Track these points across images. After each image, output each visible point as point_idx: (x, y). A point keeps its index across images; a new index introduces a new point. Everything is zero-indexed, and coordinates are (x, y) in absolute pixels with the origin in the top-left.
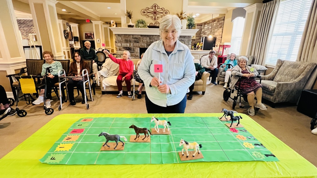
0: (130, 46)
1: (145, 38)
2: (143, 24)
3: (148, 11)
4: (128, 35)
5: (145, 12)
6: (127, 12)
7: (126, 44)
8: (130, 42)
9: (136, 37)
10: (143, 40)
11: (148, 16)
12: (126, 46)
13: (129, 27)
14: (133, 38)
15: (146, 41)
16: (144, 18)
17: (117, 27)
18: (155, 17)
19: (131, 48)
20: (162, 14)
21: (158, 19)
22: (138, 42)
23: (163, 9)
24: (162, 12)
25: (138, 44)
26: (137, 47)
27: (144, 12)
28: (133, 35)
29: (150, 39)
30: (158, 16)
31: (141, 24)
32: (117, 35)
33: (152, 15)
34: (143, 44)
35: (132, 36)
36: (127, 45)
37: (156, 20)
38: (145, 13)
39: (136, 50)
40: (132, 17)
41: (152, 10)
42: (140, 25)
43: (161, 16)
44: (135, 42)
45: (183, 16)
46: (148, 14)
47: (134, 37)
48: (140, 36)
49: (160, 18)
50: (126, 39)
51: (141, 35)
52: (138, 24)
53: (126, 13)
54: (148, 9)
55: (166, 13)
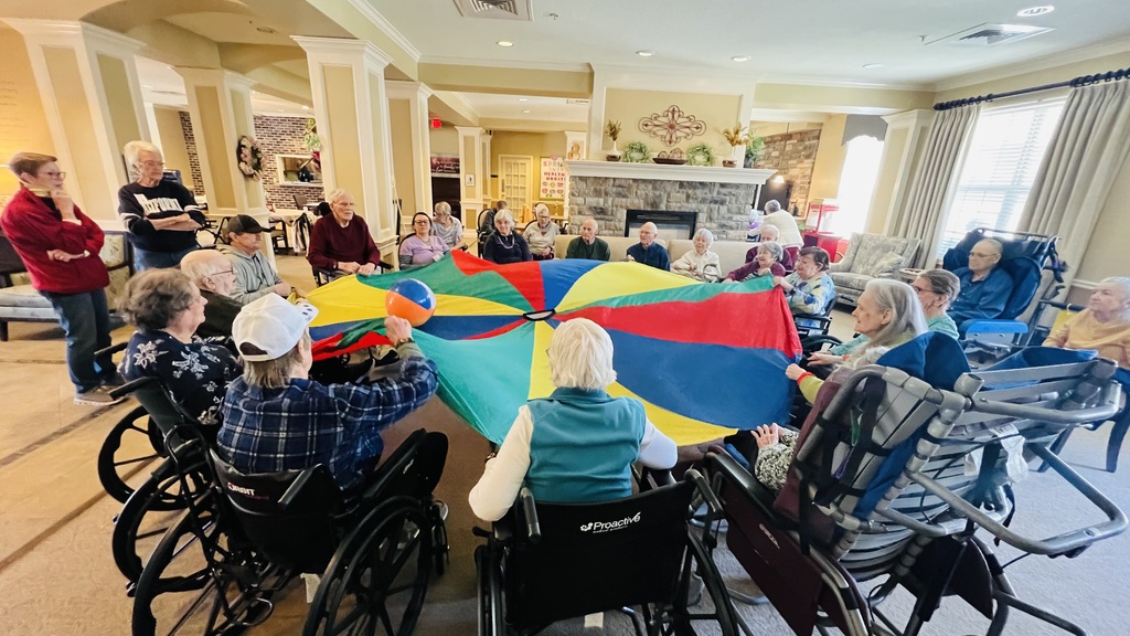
1: (642, 186)
2: (642, 152)
3: (656, 123)
4: (604, 180)
5: (649, 123)
6: (610, 125)
7: (595, 199)
8: (606, 194)
9: (623, 183)
10: (638, 192)
11: (654, 133)
12: (595, 205)
13: (607, 160)
14: (614, 186)
15: (644, 192)
16: (645, 139)
18: (671, 137)
19: (606, 209)
20: (687, 130)
21: (679, 141)
23: (692, 118)
24: (688, 124)
26: (621, 207)
27: (646, 125)
28: (614, 179)
29: (655, 188)
30: (678, 134)
31: (637, 152)
32: (577, 179)
33: (664, 133)
34: (636, 201)
35: (612, 181)
36: (598, 203)
37: (673, 145)
38: (649, 128)
39: (619, 215)
40: (619, 135)
41: (665, 120)
42: (636, 155)
43: (684, 135)
44: (619, 195)
45: (740, 136)
46: (656, 129)
47: (617, 182)
49: (683, 139)
50: (598, 187)
52: (630, 154)
53: (604, 127)
54: (656, 118)
55: (697, 128)
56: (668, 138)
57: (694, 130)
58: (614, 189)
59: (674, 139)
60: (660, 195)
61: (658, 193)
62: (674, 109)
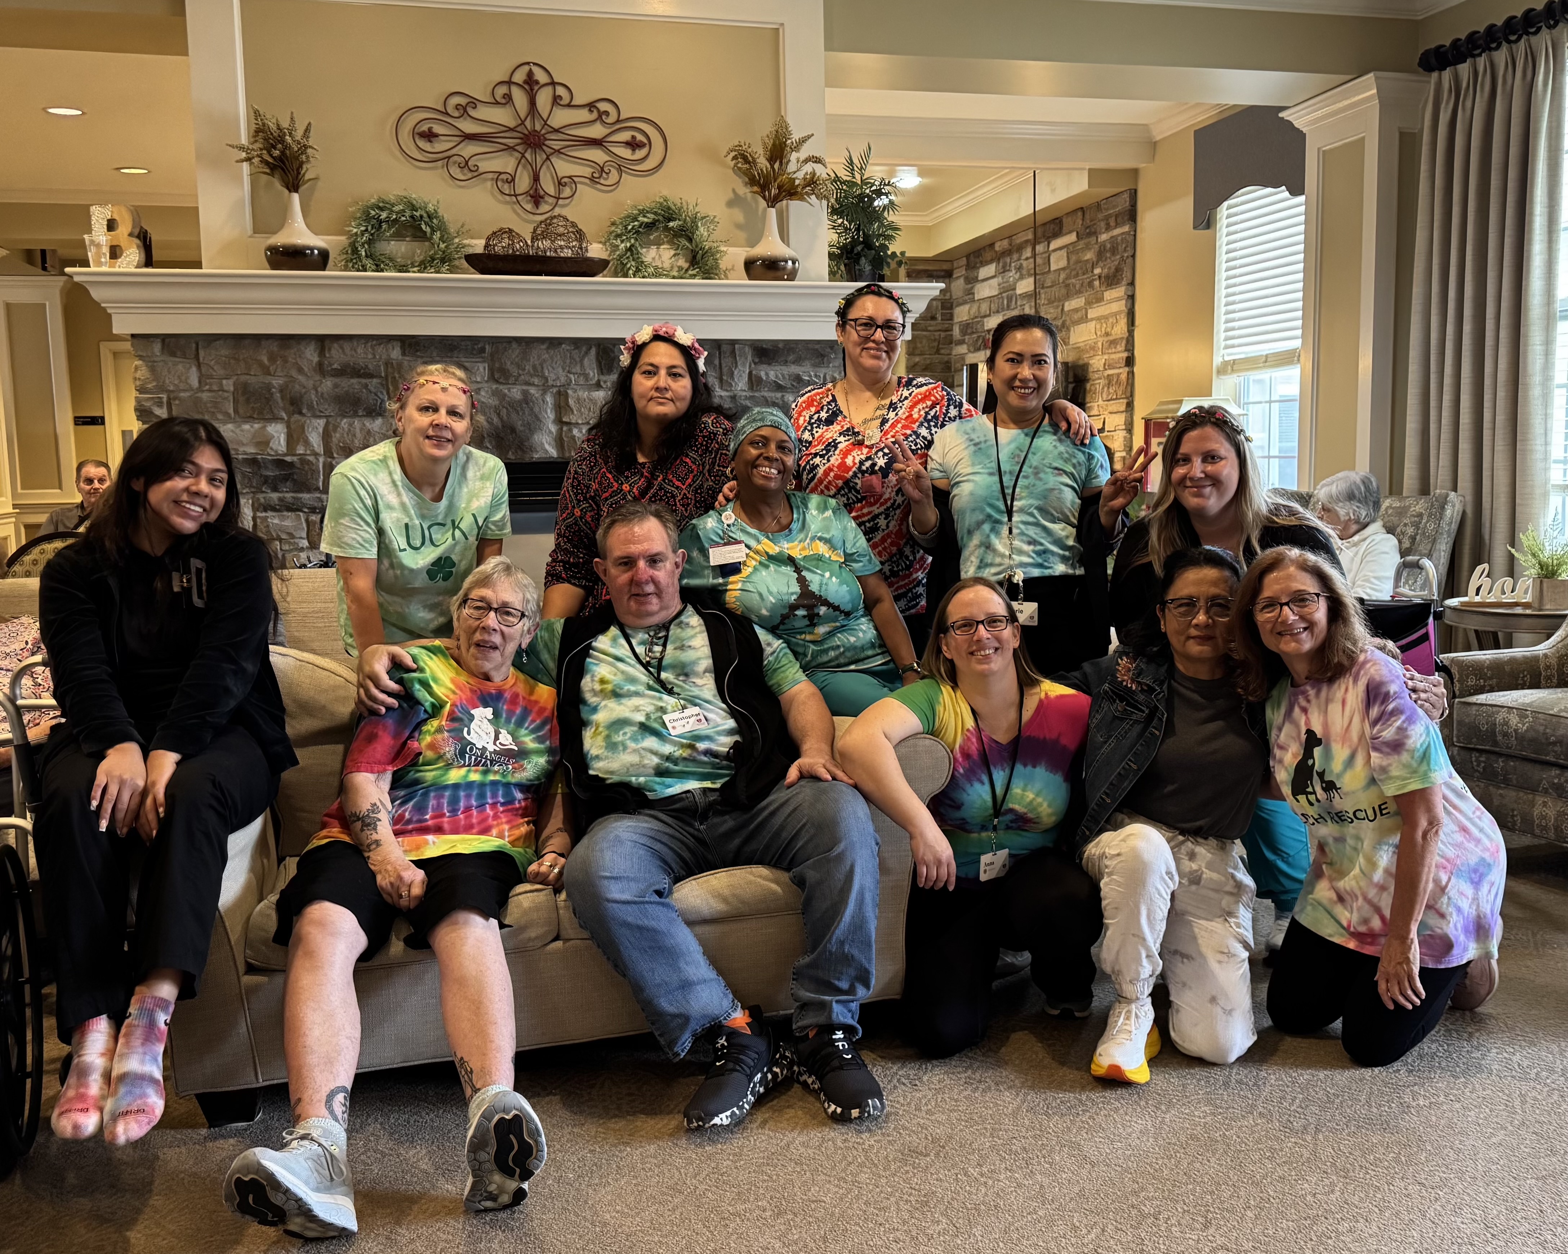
0: (300, 450)
2: (419, 235)
3: (469, 127)
4: (274, 347)
5: (438, 129)
6: (260, 131)
8: (296, 405)
9: (362, 355)
11: (465, 165)
13: (274, 266)
14: (321, 369)
16: (428, 188)
17: (149, 262)
18: (536, 178)
19: (303, 461)
20: (597, 155)
21: (567, 192)
22: (377, 411)
23: (603, 106)
24: (596, 131)
25: (374, 424)
27: (430, 136)
28: (322, 341)
29: (499, 375)
30: (563, 167)
31: (398, 236)
32: (157, 347)
33: (505, 163)
35: (311, 354)
36: (264, 442)
37: (544, 208)
38: (440, 146)
40: (310, 172)
41: (502, 116)
42: (397, 248)
43: (587, 171)
44: (351, 405)
45: (792, 167)
46: (469, 149)
47: (337, 356)
48: (396, 353)
49: (585, 191)
50: (255, 379)
51: (410, 344)
52: (370, 242)
53: (244, 140)
54: (463, 111)
55: (633, 145)
56: (523, 183)
57: (626, 153)
58: (328, 384)
59: (548, 185)
60: (526, 399)
61: (516, 393)
62: (530, 74)
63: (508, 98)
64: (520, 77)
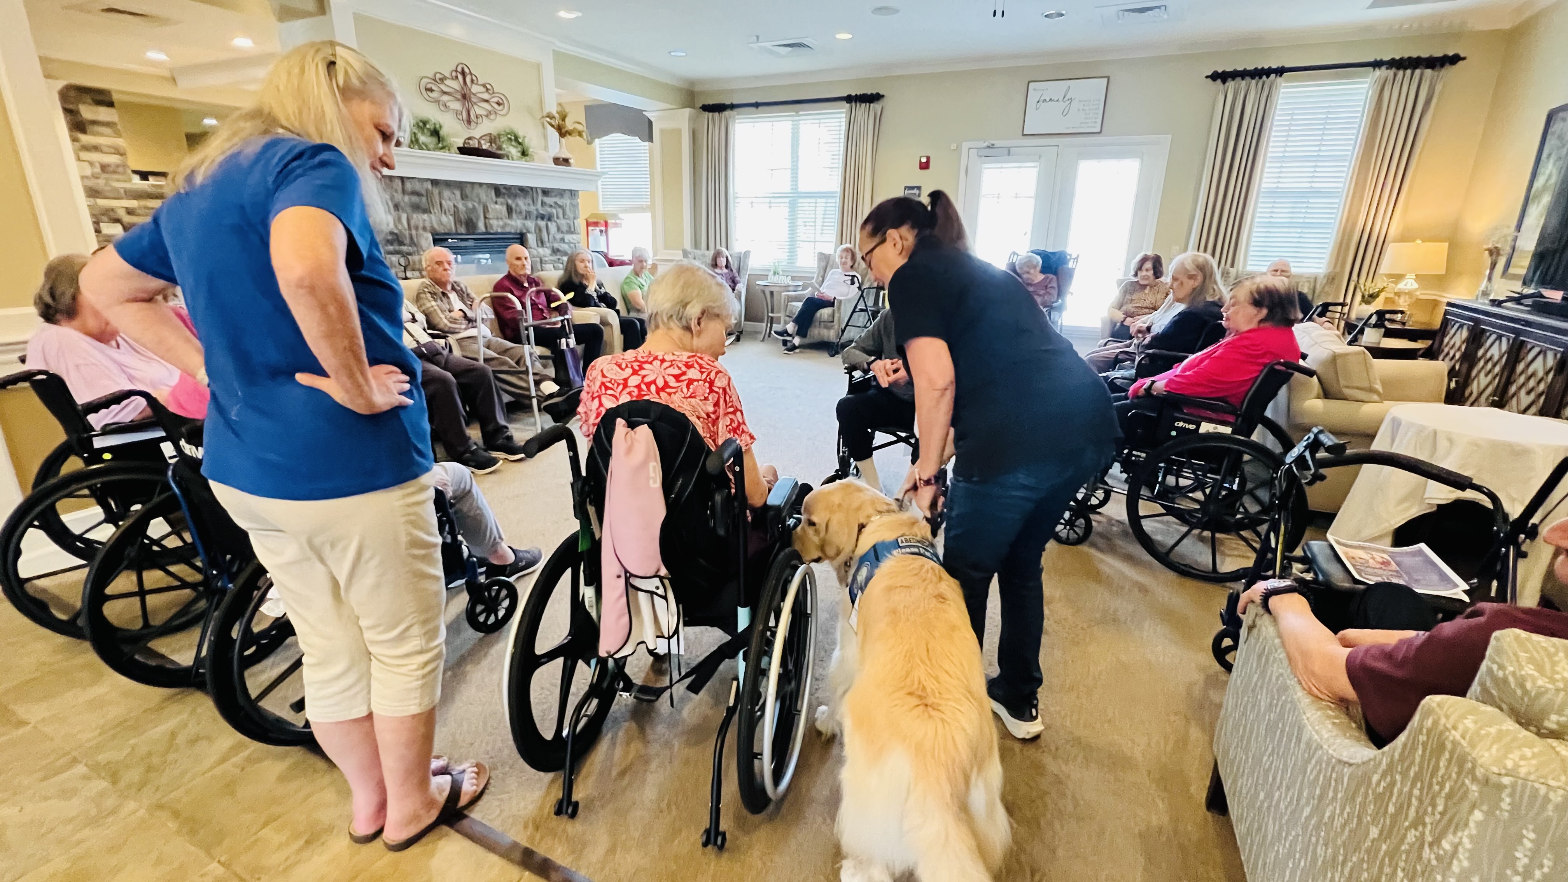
0: (401, 228)
1: (446, 192)
3: (444, 88)
5: (434, 88)
9: (418, 187)
10: (443, 202)
11: (445, 105)
14: (405, 191)
15: (450, 204)
16: (436, 115)
18: (469, 114)
19: (402, 232)
20: (488, 106)
22: (426, 211)
23: (489, 87)
24: (486, 96)
25: (425, 216)
26: (424, 229)
27: (431, 90)
29: (464, 197)
30: (477, 110)
33: (458, 106)
34: (443, 218)
38: (434, 95)
41: (455, 85)
42: (429, 139)
43: (485, 113)
44: (416, 208)
46: (445, 98)
48: (429, 185)
49: (484, 120)
51: (435, 182)
54: (441, 80)
55: (499, 104)
56: (464, 115)
57: (496, 106)
58: (407, 198)
59: (473, 117)
60: (474, 208)
61: (470, 204)
62: (463, 69)
63: (457, 77)
64: (459, 69)
